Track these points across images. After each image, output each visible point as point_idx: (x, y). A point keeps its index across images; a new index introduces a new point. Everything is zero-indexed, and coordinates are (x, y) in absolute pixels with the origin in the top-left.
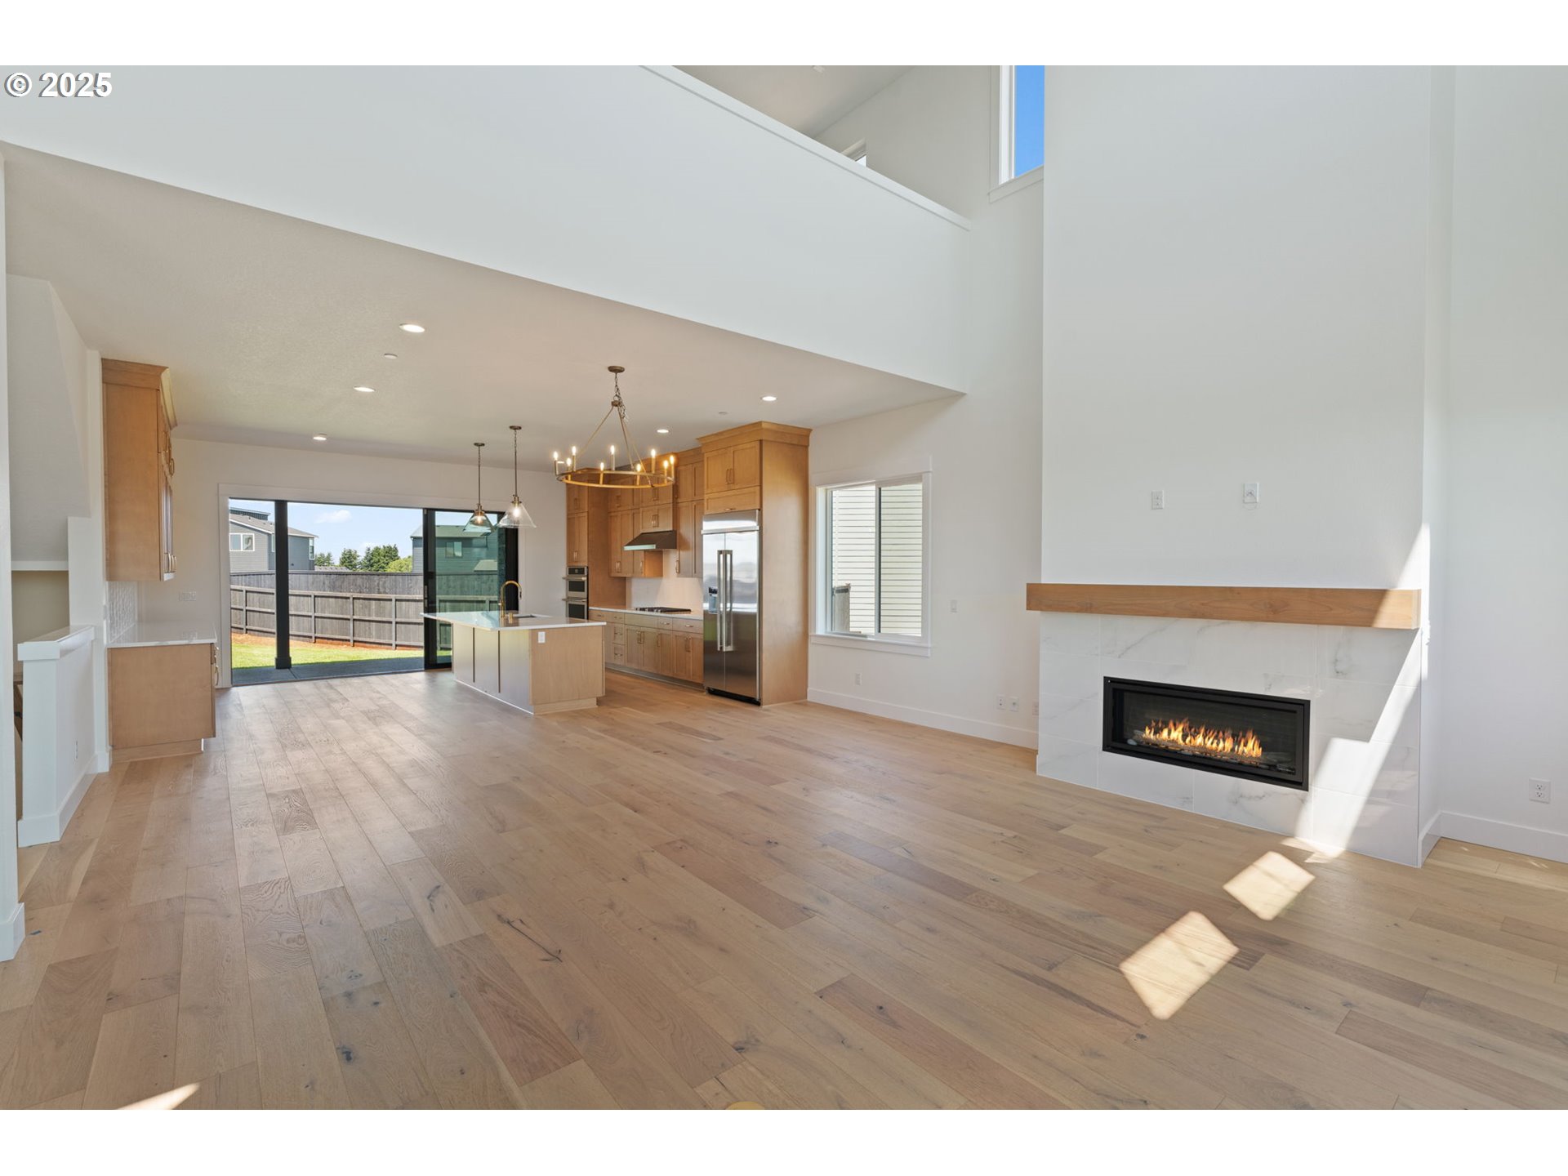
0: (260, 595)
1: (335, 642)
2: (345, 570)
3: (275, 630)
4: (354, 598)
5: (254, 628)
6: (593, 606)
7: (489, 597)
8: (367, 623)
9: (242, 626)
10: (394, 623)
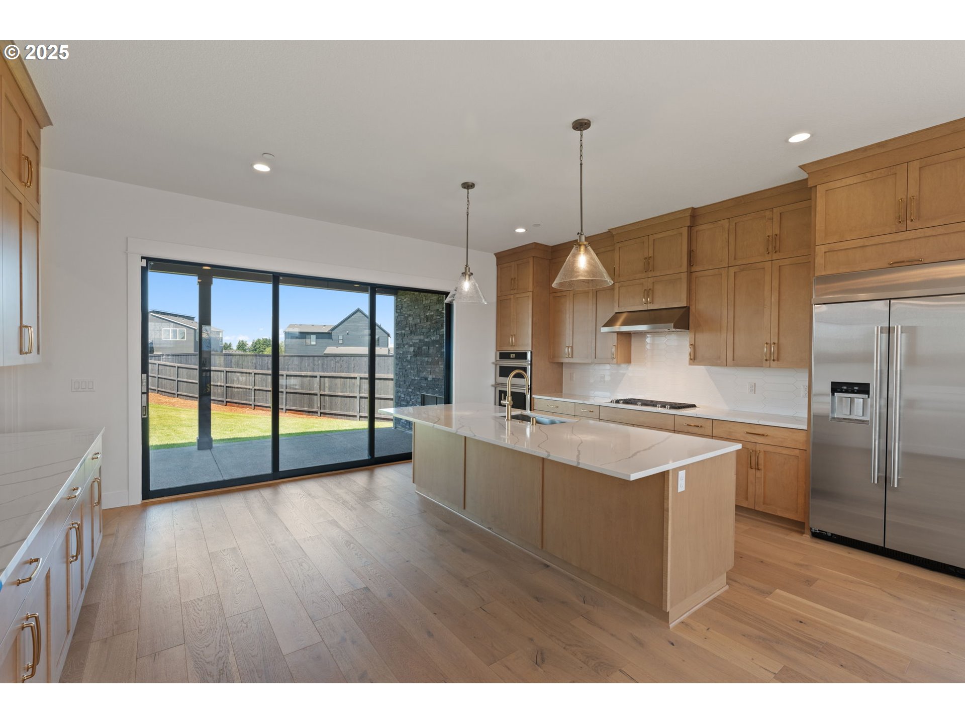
0: (188, 370)
1: (240, 405)
2: (241, 352)
3: (197, 396)
4: (255, 374)
5: (183, 394)
6: (536, 394)
7: (359, 374)
8: (264, 392)
9: (175, 392)
10: (285, 393)
